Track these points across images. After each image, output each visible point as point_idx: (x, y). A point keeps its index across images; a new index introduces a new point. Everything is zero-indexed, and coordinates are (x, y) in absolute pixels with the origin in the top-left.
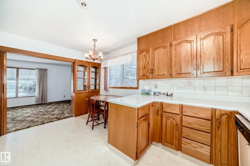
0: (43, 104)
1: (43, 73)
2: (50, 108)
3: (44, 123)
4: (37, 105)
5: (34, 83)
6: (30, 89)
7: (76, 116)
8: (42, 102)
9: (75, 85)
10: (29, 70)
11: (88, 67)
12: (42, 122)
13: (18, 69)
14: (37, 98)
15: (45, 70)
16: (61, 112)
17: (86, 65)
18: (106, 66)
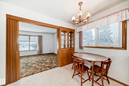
0: (40, 55)
1: (40, 38)
2: (44, 58)
3: (42, 71)
4: (38, 55)
5: (37, 43)
6: (35, 46)
7: (61, 67)
8: (40, 54)
9: (60, 44)
10: (34, 37)
11: (67, 32)
12: (41, 69)
13: (30, 36)
14: (38, 51)
15: (41, 36)
16: (50, 62)
17: (66, 31)
18: (81, 31)
